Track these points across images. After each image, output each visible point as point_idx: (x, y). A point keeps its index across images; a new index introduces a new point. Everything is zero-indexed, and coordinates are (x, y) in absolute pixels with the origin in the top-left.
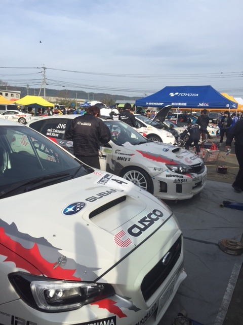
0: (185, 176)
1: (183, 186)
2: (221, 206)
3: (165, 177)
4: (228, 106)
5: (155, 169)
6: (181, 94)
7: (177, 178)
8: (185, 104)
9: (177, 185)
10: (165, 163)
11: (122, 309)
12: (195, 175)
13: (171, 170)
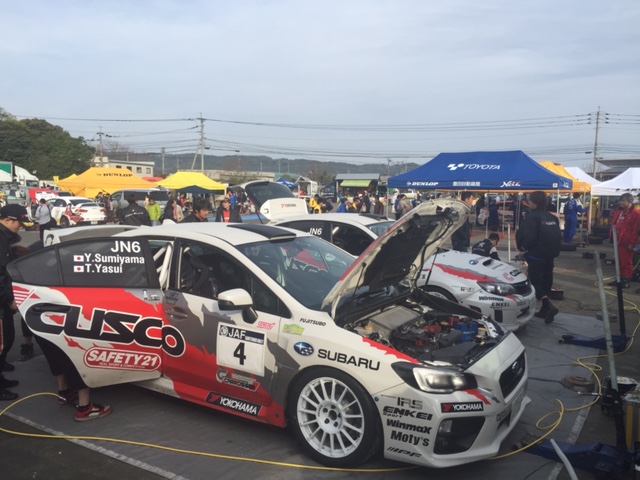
0: (506, 299)
1: (504, 313)
2: (560, 342)
3: (477, 300)
4: (555, 185)
5: (463, 289)
6: (470, 166)
7: (495, 302)
8: (478, 184)
9: (496, 311)
10: (475, 281)
11: (487, 398)
12: (520, 298)
13: (485, 290)
